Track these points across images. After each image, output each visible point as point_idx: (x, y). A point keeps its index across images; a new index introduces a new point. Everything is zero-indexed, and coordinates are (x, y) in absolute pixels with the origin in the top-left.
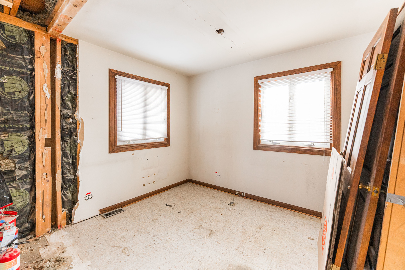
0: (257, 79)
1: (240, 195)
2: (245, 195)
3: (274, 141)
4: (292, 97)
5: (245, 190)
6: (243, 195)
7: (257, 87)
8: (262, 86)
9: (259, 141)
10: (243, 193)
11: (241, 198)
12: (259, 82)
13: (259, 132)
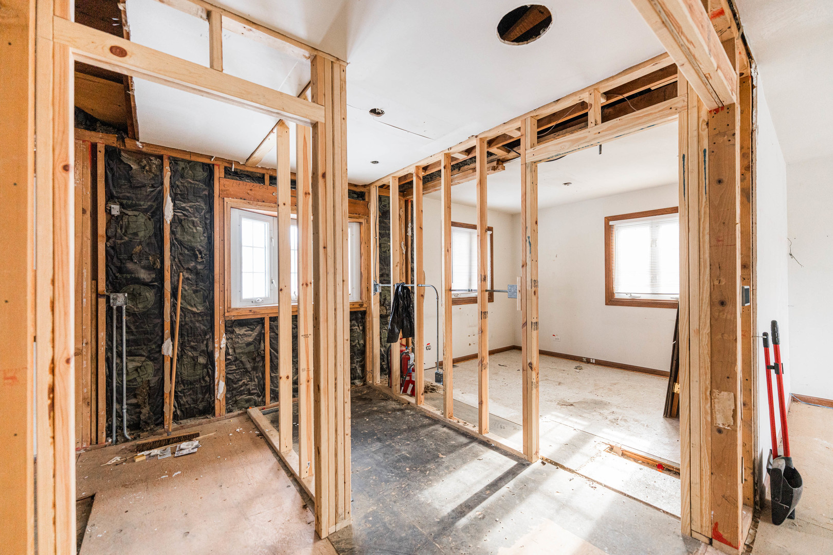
0: (608, 219)
1: (588, 361)
2: (594, 362)
3: (632, 294)
4: (654, 242)
5: (593, 356)
6: (591, 362)
7: (608, 230)
8: (615, 228)
9: (613, 294)
10: (591, 360)
11: (589, 365)
12: (611, 223)
13: (612, 283)
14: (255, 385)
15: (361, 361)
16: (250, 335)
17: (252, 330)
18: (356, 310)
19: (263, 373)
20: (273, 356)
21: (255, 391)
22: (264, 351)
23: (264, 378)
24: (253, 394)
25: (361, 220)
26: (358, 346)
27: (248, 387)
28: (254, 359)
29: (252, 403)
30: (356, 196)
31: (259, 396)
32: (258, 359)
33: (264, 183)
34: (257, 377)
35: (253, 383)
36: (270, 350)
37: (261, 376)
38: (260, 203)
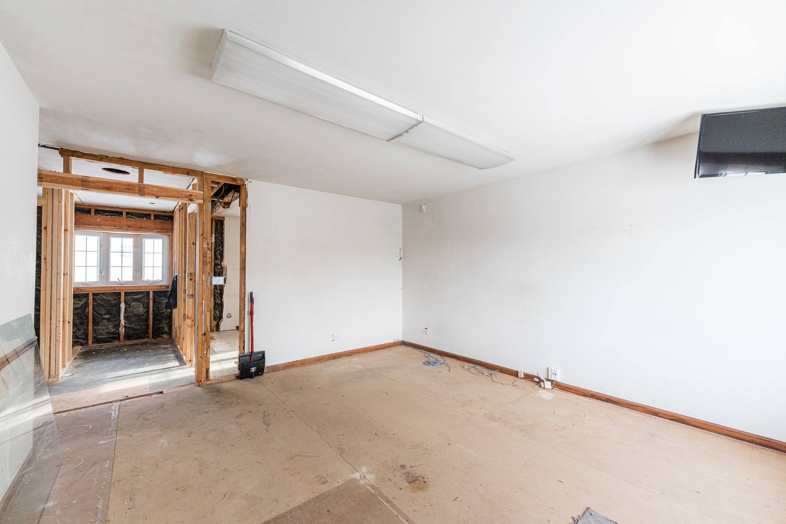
14: (81, 333)
15: (168, 323)
16: (79, 304)
17: (80, 301)
18: (164, 290)
19: (88, 326)
20: (95, 317)
21: (82, 337)
22: (88, 313)
23: (88, 329)
24: (80, 338)
25: (169, 234)
26: (166, 313)
27: (76, 334)
28: (81, 318)
29: (79, 343)
30: (167, 218)
31: (84, 340)
32: (84, 318)
33: (90, 214)
34: (83, 329)
35: (81, 332)
36: (93, 313)
37: (86, 328)
38: (87, 226)
